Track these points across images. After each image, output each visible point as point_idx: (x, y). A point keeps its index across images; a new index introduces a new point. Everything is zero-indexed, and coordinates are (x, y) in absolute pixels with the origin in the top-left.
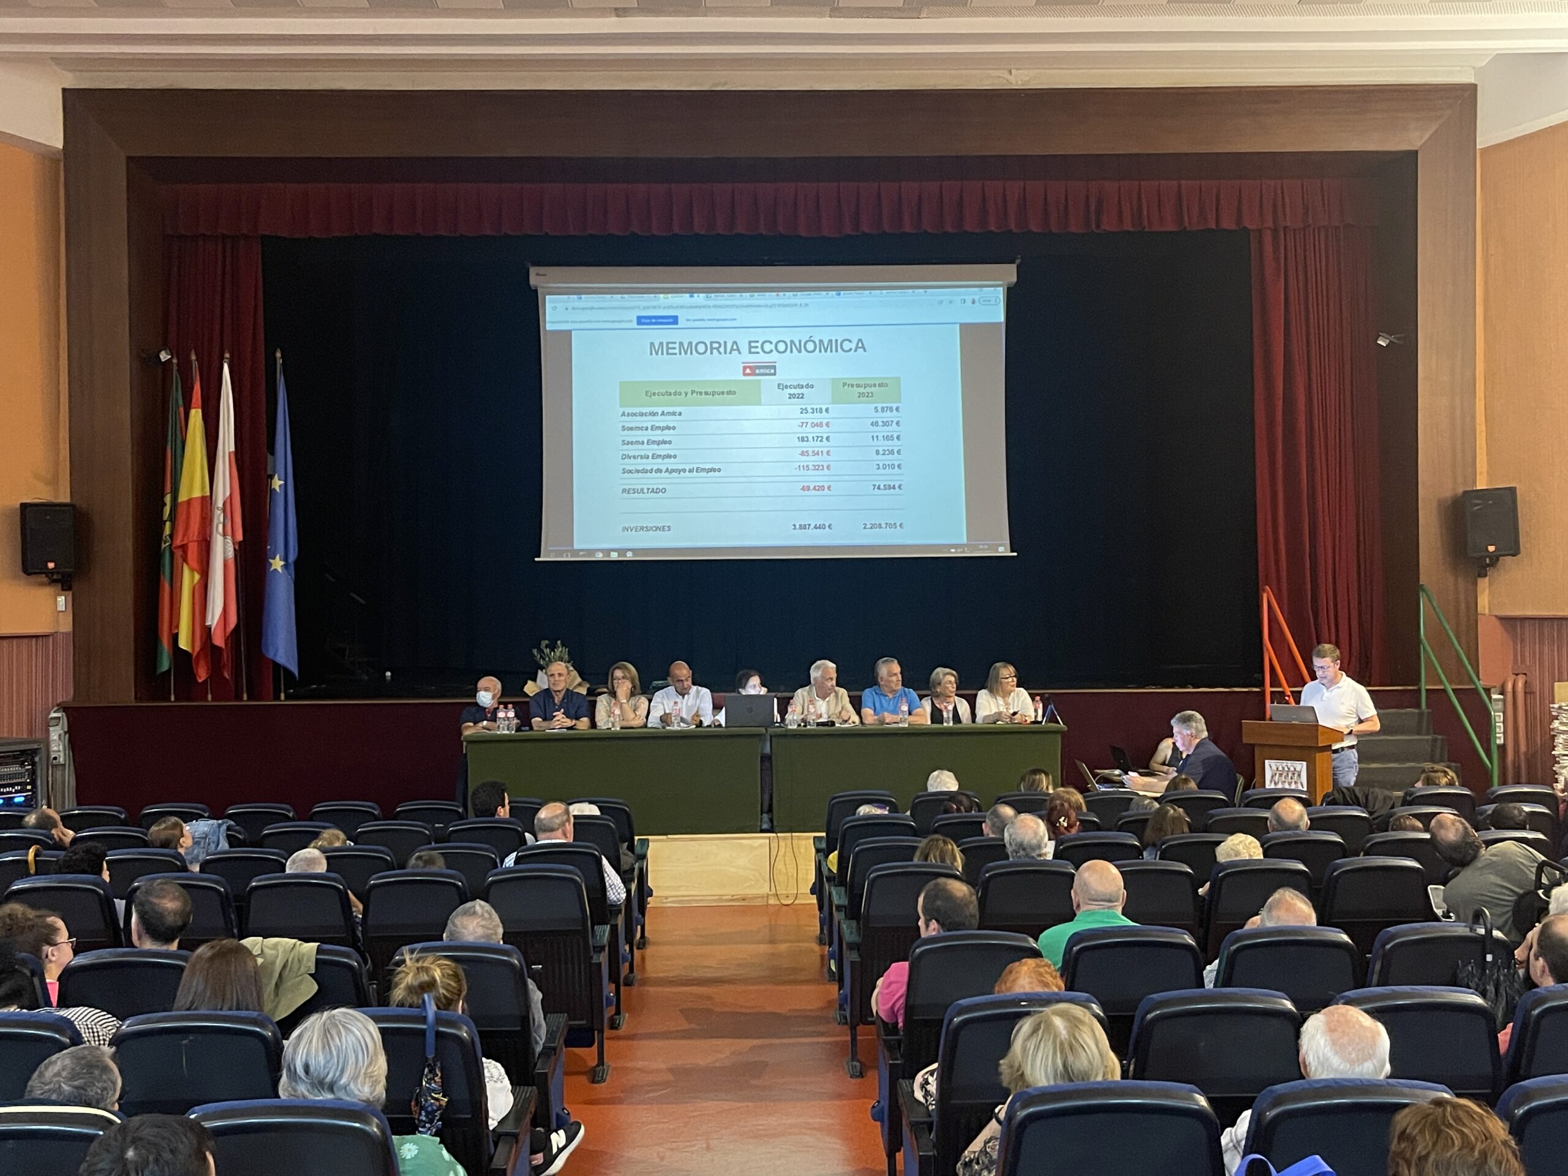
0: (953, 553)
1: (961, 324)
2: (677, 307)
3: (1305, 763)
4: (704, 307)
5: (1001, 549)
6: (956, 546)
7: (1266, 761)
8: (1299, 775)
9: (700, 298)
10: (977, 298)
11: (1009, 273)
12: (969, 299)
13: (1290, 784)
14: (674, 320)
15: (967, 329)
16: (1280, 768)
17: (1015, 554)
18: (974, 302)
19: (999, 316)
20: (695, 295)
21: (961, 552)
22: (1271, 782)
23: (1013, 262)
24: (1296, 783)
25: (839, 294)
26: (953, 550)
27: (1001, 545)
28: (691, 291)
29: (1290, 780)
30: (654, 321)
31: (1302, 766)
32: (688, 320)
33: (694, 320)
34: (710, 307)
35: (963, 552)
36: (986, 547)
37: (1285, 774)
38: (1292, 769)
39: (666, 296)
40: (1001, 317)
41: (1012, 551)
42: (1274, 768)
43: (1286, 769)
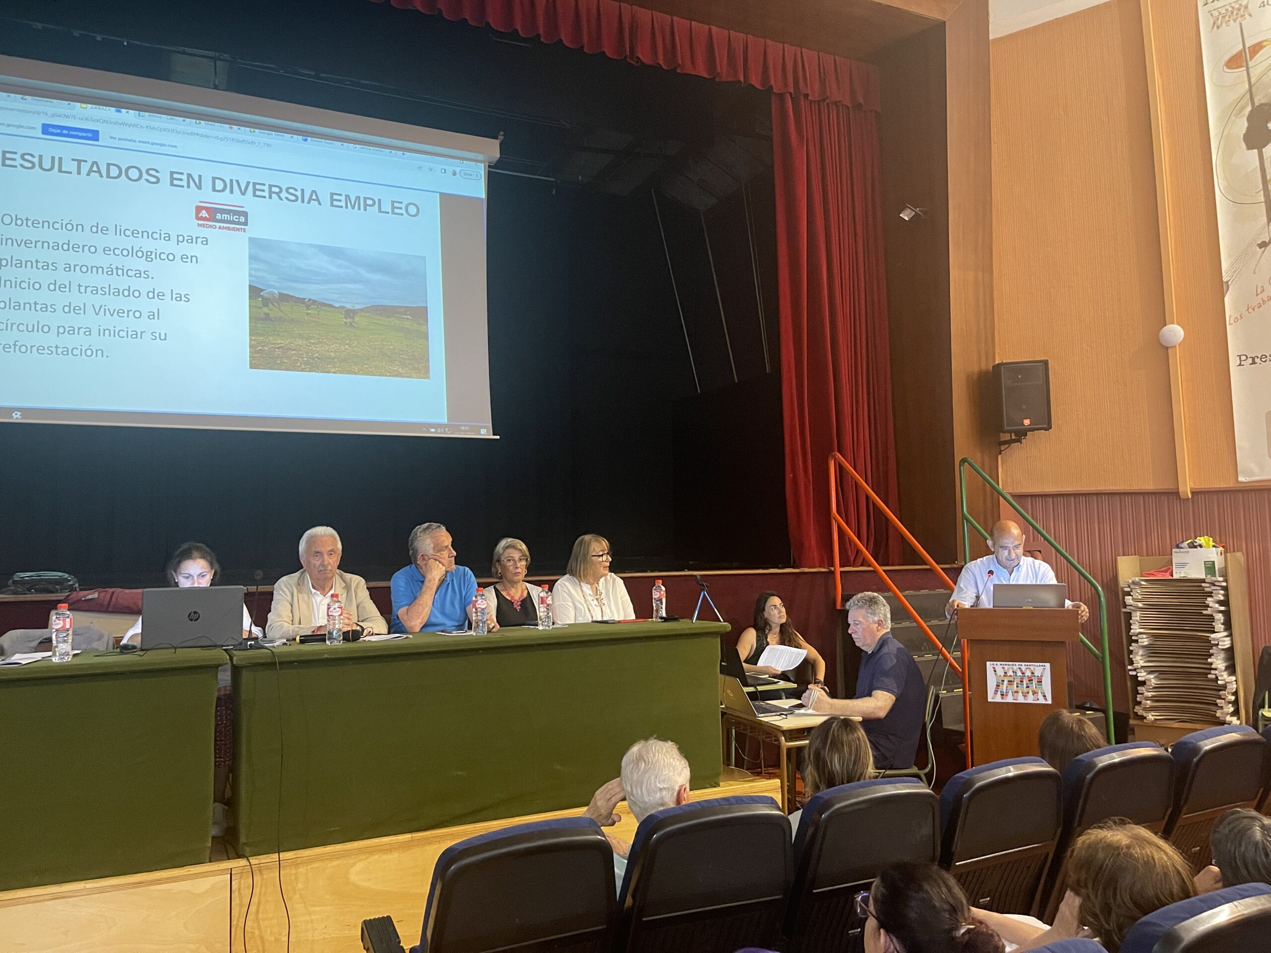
0: (433, 433)
1: (442, 194)
2: (98, 121)
3: (1048, 665)
4: (135, 126)
5: (483, 431)
6: (436, 426)
7: (988, 663)
8: (1040, 682)
9: (130, 115)
10: (458, 170)
11: (492, 148)
12: (450, 169)
13: (1025, 695)
14: (94, 135)
15: (447, 200)
16: (1010, 673)
17: (498, 437)
18: (454, 174)
19: (480, 190)
20: (123, 111)
21: (441, 433)
22: (996, 691)
23: (496, 138)
24: (1034, 693)
25: (306, 140)
26: (433, 430)
27: (483, 427)
28: (119, 105)
29: (1025, 690)
30: (65, 132)
31: (1043, 670)
32: (111, 138)
33: (120, 139)
34: (142, 127)
35: (445, 433)
36: (467, 428)
37: (1017, 680)
38: (1028, 673)
39: (84, 105)
40: (483, 195)
41: (494, 435)
42: (1000, 672)
43: (1019, 674)
